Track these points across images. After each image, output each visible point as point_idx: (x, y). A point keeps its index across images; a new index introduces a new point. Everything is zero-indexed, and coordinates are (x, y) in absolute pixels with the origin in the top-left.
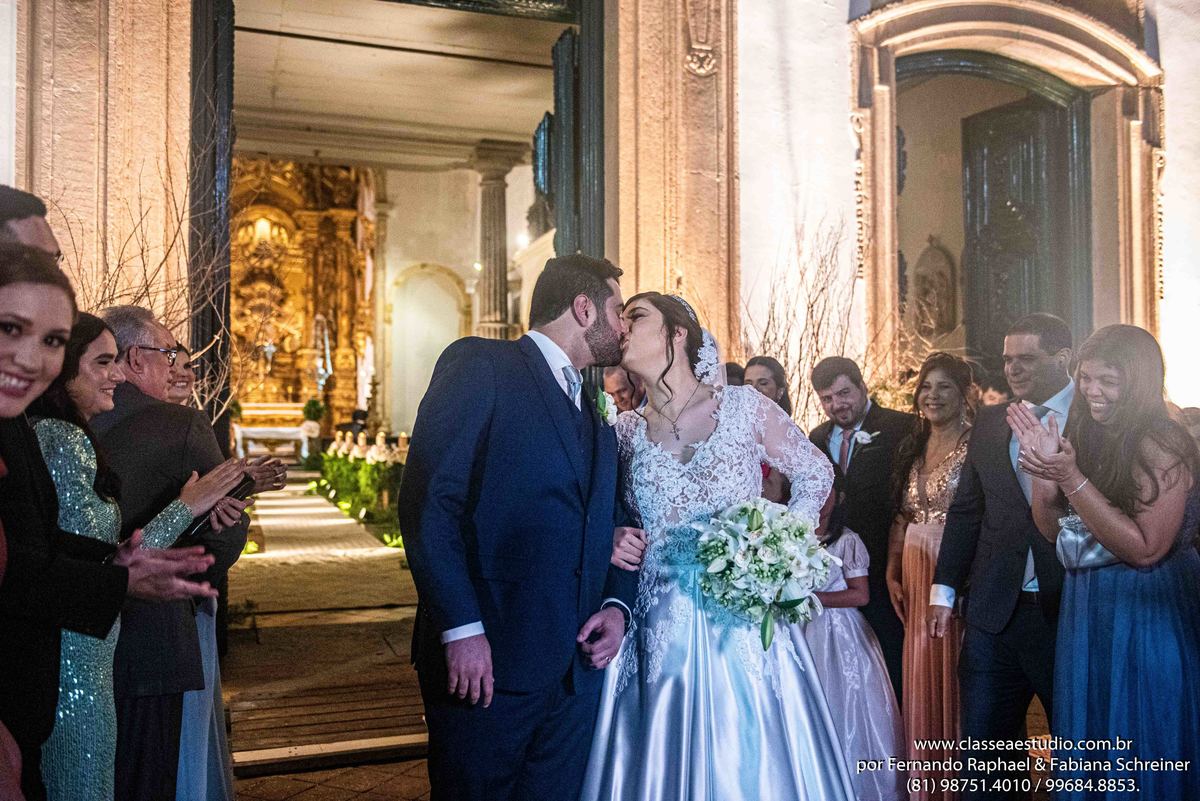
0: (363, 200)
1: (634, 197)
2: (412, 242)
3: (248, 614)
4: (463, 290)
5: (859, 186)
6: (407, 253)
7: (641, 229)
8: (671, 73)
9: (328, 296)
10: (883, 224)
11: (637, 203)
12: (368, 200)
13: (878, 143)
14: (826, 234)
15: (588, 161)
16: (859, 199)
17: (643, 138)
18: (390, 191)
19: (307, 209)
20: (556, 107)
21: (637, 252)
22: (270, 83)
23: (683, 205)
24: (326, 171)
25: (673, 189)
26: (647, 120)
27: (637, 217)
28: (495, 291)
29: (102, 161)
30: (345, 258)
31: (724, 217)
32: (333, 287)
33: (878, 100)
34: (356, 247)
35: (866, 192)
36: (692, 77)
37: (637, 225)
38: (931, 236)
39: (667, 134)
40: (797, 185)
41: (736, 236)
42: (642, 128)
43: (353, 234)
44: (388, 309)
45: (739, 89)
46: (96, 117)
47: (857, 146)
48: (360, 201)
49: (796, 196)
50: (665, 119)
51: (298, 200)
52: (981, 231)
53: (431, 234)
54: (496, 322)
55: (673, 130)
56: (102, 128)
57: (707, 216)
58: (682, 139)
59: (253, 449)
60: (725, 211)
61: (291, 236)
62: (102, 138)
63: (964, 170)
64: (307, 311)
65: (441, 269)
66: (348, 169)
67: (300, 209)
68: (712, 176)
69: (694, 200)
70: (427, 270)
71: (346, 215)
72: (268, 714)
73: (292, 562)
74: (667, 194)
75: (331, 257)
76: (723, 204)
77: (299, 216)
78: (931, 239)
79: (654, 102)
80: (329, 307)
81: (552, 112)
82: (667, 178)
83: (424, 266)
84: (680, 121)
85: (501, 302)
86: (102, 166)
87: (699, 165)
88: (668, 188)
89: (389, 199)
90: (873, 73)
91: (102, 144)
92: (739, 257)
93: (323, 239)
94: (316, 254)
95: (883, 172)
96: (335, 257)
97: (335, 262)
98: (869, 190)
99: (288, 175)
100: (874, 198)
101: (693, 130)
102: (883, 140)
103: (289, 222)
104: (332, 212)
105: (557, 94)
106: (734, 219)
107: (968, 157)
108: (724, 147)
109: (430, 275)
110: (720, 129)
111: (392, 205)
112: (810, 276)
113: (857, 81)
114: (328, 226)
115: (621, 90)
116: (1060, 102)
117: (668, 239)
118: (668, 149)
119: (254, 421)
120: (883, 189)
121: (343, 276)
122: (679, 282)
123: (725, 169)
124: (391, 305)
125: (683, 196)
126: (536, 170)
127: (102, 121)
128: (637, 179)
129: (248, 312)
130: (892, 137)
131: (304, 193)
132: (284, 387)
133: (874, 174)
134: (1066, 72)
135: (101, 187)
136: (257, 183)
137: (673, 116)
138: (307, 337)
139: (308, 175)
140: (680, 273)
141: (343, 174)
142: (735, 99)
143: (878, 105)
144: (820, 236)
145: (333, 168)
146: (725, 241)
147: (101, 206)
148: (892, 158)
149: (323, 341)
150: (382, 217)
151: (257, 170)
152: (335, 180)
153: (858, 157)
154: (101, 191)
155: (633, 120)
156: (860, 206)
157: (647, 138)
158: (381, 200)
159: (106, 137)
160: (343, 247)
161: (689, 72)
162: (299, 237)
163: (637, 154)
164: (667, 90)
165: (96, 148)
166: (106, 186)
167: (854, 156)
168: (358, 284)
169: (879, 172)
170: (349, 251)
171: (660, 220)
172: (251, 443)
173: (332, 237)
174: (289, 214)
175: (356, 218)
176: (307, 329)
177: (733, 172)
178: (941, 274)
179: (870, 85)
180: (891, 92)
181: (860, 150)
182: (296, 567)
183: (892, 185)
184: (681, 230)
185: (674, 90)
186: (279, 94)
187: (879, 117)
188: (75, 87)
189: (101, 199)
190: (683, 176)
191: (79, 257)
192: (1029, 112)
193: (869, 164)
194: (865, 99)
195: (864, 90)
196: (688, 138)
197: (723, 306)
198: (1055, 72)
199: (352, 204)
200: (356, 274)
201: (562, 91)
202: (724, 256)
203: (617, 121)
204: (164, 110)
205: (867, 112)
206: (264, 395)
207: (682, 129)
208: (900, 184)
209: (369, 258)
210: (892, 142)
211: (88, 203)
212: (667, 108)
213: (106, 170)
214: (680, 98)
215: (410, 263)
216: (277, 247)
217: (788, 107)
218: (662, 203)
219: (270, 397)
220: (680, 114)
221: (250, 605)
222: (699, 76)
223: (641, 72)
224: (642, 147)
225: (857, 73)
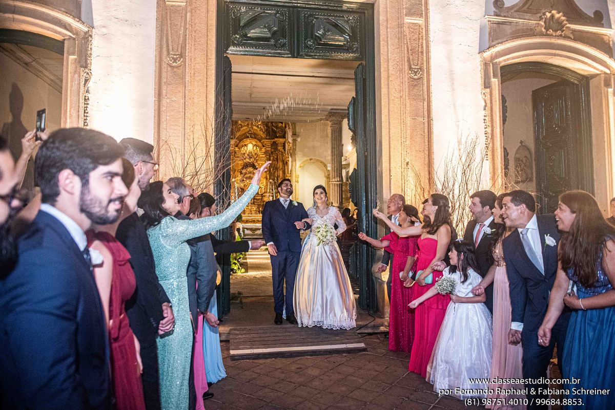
0: (288, 134)
1: (388, 130)
2: (306, 150)
3: (239, 297)
4: (327, 169)
5: (486, 121)
6: (304, 155)
7: (391, 142)
8: (402, 78)
9: (275, 172)
10: (497, 137)
11: (389, 132)
12: (289, 134)
13: (493, 103)
14: (470, 142)
15: (369, 115)
16: (486, 127)
17: (391, 105)
18: (298, 130)
19: (267, 139)
20: (356, 95)
21: (390, 152)
22: (249, 92)
23: (409, 132)
24: (273, 124)
25: (405, 126)
26: (393, 98)
27: (389, 138)
28: (337, 169)
29: (183, 125)
30: (281, 158)
31: (426, 136)
32: (277, 169)
33: (493, 84)
34: (285, 153)
35: (489, 124)
36: (412, 79)
37: (389, 141)
38: (521, 141)
39: (402, 103)
40: (458, 122)
41: (432, 144)
42: (391, 101)
43: (284, 148)
44: (297, 177)
45: (432, 83)
46: (181, 109)
47: (484, 104)
48: (286, 135)
49: (458, 126)
50: (401, 97)
51: (264, 136)
52: (542, 139)
53: (314, 147)
54: (337, 181)
55: (404, 101)
56: (183, 113)
57: (419, 136)
58: (408, 105)
59: (246, 232)
60: (427, 134)
61: (261, 149)
62: (183, 117)
63: (533, 112)
64: (267, 178)
65: (318, 160)
66: (282, 123)
67: (264, 139)
68: (421, 119)
69: (413, 129)
70: (312, 161)
71: (282, 140)
72: (244, 336)
73: (257, 276)
74: (402, 128)
75: (276, 157)
76: (426, 131)
77: (263, 142)
78: (521, 142)
79: (396, 90)
80: (275, 177)
81: (355, 97)
82: (402, 121)
83: (311, 159)
84: (407, 98)
85: (339, 173)
86: (183, 127)
87: (415, 116)
88: (402, 126)
89: (297, 134)
90: (490, 73)
91: (183, 119)
92: (433, 153)
93: (273, 150)
94: (270, 156)
95: (496, 114)
96: (277, 157)
97: (277, 159)
98: (490, 123)
99: (259, 126)
100: (492, 126)
101: (413, 101)
102: (496, 101)
103: (260, 144)
104: (276, 139)
105: (356, 89)
106: (431, 137)
107: (535, 107)
108: (426, 107)
109: (314, 163)
110: (424, 100)
111: (298, 136)
112: (463, 159)
113: (483, 77)
114: (274, 145)
115: (382, 86)
116: (576, 82)
117: (403, 146)
118: (402, 109)
119: (247, 222)
120: (496, 122)
121: (280, 164)
122: (407, 164)
123: (426, 116)
124: (298, 175)
125: (409, 128)
126: (349, 120)
127: (183, 111)
128: (389, 122)
129: (245, 179)
130: (499, 100)
131: (265, 133)
132: (258, 208)
133: (492, 115)
134: (577, 69)
135: (183, 135)
136: (248, 130)
137: (404, 96)
138: (267, 188)
139: (267, 126)
140: (408, 160)
141: (280, 125)
142: (430, 87)
143: (493, 87)
144: (467, 143)
145: (276, 123)
146: (427, 146)
147: (183, 142)
148: (500, 108)
149: (272, 190)
150: (295, 141)
151: (248, 125)
152: (277, 127)
153: (485, 109)
154: (183, 136)
155: (387, 98)
156: (486, 130)
157: (393, 105)
158: (294, 134)
159: (185, 116)
160: (280, 153)
161: (411, 78)
162: (263, 150)
163: (389, 112)
164: (401, 85)
165: (181, 121)
166: (185, 134)
167: (483, 109)
168: (286, 167)
169: (494, 115)
170: (282, 155)
171: (400, 138)
172: (245, 230)
173: (276, 149)
174: (260, 141)
175: (285, 142)
176: (267, 185)
177: (430, 117)
178: (526, 157)
179: (489, 78)
180: (498, 81)
181: (486, 106)
182: (259, 279)
183: (500, 120)
184: (408, 142)
185: (404, 85)
186: (253, 96)
187: (493, 92)
188: (174, 99)
189: (183, 140)
190: (409, 120)
191: (175, 161)
192: (562, 87)
193: (490, 112)
194: (487, 85)
195: (486, 81)
196: (410, 104)
197: (427, 173)
198: (573, 69)
199: (284, 137)
200: (285, 163)
201: (359, 88)
202: (427, 152)
203: (381, 99)
204: (205, 105)
205: (488, 90)
206: (251, 211)
207: (408, 101)
208: (504, 120)
209: (290, 157)
210: (499, 102)
211: (178, 141)
212: (401, 93)
213: (185, 129)
214: (407, 88)
215: (305, 159)
216: (256, 154)
217: (453, 89)
218: (400, 132)
219: (253, 212)
220: (407, 95)
221: (240, 293)
222: (414, 79)
223: (390, 79)
224: (391, 109)
225: (483, 74)
